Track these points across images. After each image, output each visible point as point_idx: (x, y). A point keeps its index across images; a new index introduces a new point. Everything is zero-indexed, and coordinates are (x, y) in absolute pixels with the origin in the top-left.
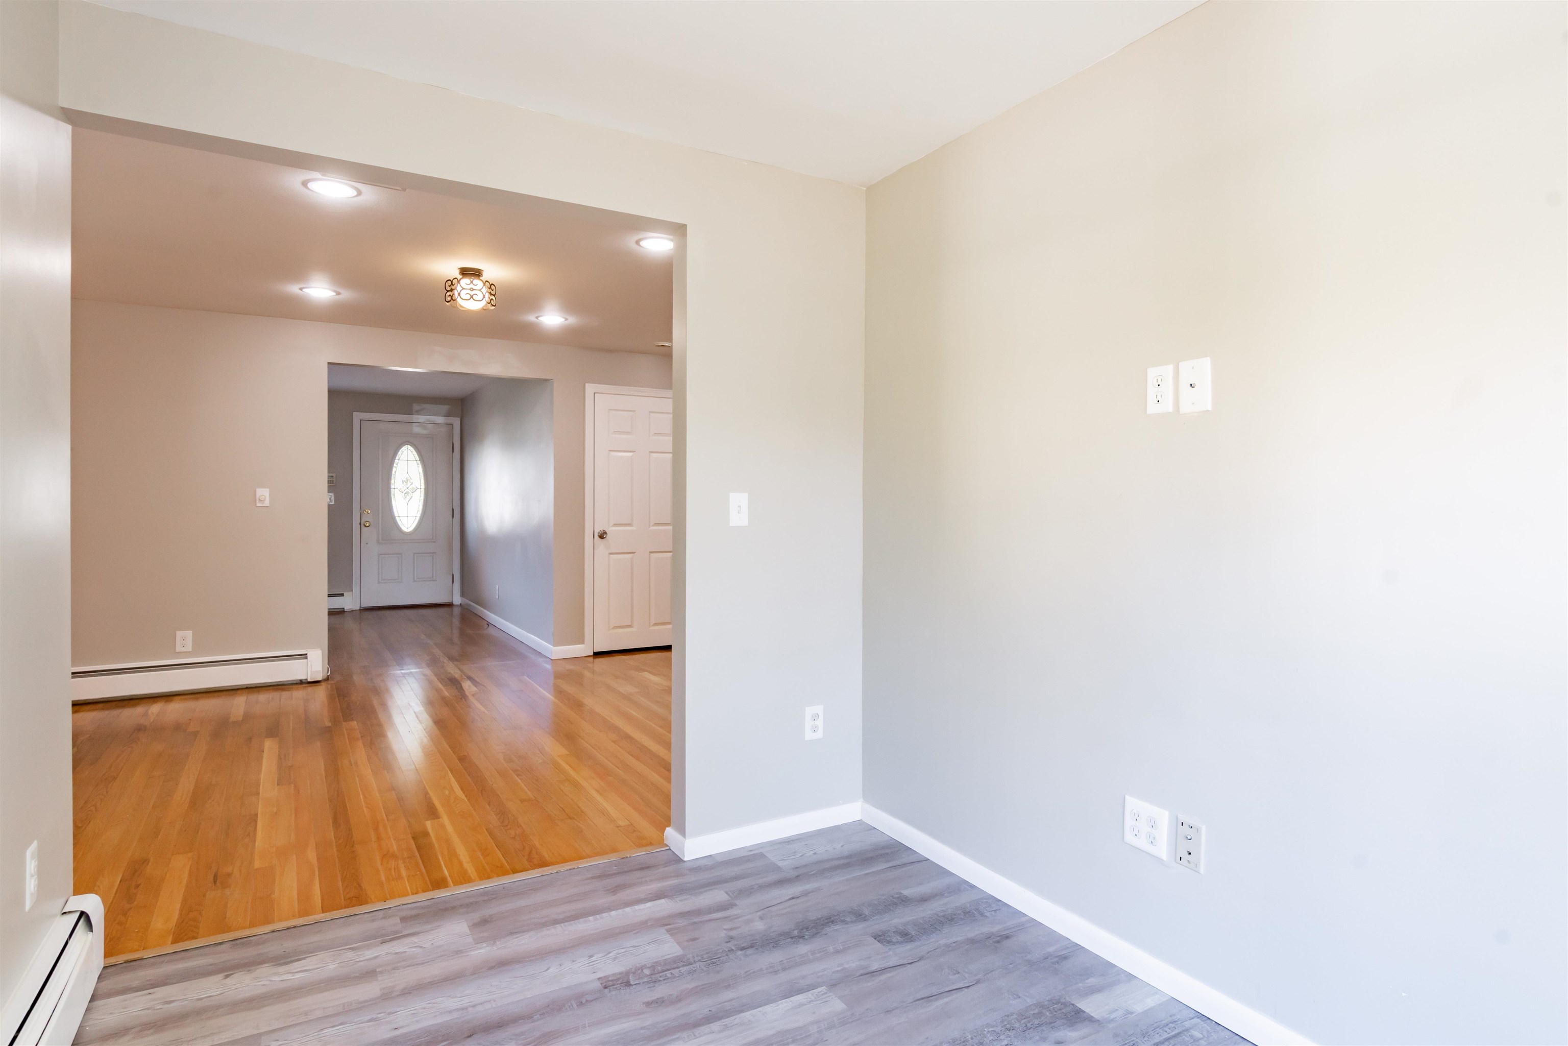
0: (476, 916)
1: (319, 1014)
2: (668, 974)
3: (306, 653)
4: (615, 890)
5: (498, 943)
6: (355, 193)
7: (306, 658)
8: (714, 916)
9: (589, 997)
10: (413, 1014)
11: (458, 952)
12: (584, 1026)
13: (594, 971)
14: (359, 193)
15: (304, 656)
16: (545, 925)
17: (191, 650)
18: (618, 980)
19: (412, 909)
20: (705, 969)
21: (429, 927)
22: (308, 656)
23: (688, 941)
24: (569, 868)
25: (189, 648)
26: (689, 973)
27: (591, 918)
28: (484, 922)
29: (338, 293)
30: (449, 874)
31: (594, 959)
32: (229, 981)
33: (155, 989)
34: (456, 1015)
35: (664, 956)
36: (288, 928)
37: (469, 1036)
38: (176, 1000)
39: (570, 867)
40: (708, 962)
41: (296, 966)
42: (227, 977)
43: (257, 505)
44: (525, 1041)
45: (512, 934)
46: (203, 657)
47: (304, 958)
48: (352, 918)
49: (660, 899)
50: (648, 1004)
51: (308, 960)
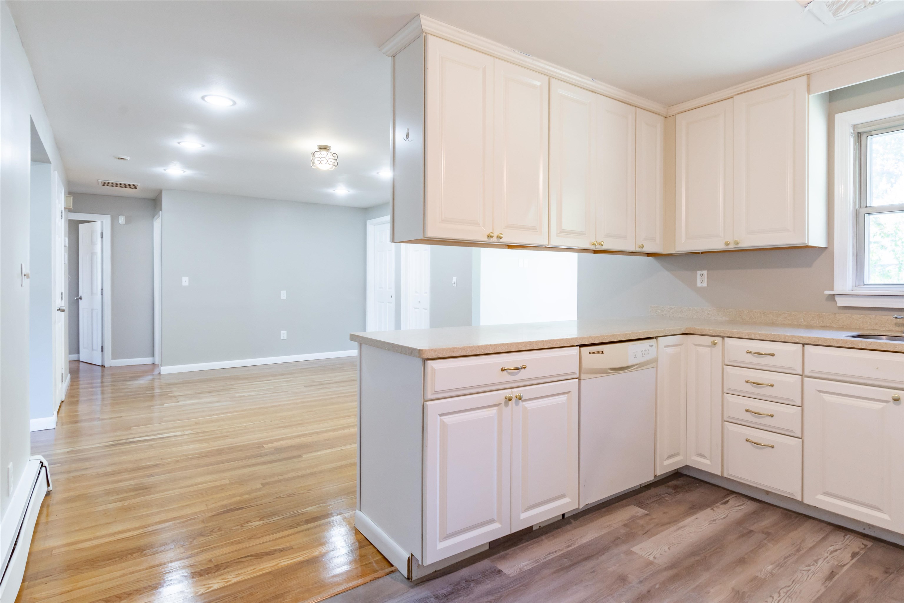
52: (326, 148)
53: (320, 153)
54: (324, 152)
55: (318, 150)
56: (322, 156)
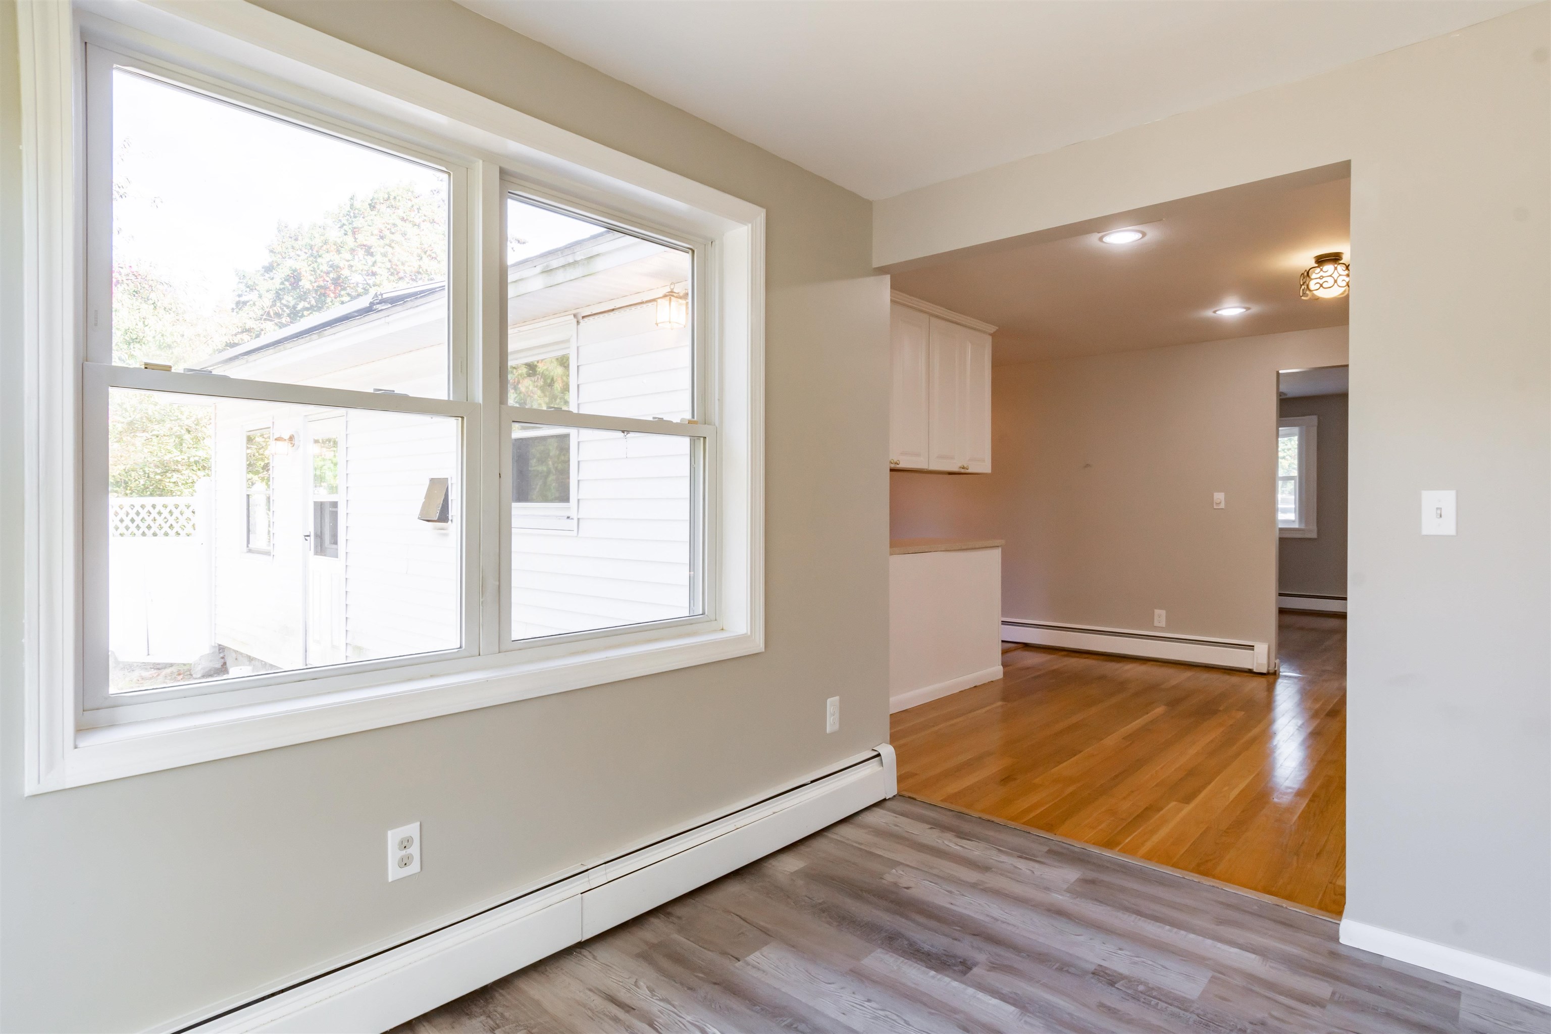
0: (1091, 875)
1: (935, 871)
2: (1154, 1002)
3: (1253, 645)
4: (1221, 922)
5: (1078, 899)
6: (1140, 236)
7: (1253, 650)
8: (1282, 999)
9: (1072, 970)
10: (971, 903)
11: (1047, 889)
12: (1038, 982)
13: (1104, 958)
14: (1144, 234)
15: (1251, 647)
16: (1126, 909)
17: (1164, 626)
18: (1109, 975)
19: (1065, 848)
20: (1190, 1023)
21: (1056, 864)
22: (1255, 648)
23: (1216, 996)
24: (1212, 884)
25: (1163, 624)
26: (1173, 1015)
27: (1168, 927)
28: (1093, 882)
29: (1248, 309)
30: (1128, 843)
31: (1120, 952)
32: (929, 831)
33: (900, 816)
34: (987, 919)
35: (1174, 989)
36: (989, 821)
37: (974, 935)
38: (900, 827)
39: (1214, 884)
40: (1204, 1021)
41: (964, 842)
42: (931, 828)
43: (1215, 508)
44: (994, 961)
45: (1096, 900)
46: (1172, 633)
47: (972, 841)
48: (1025, 834)
49: (1254, 953)
50: (1101, 1005)
51: (973, 842)
52: (1335, 258)
53: (1321, 270)
54: (1329, 268)
55: (1317, 265)
56: (1324, 274)
